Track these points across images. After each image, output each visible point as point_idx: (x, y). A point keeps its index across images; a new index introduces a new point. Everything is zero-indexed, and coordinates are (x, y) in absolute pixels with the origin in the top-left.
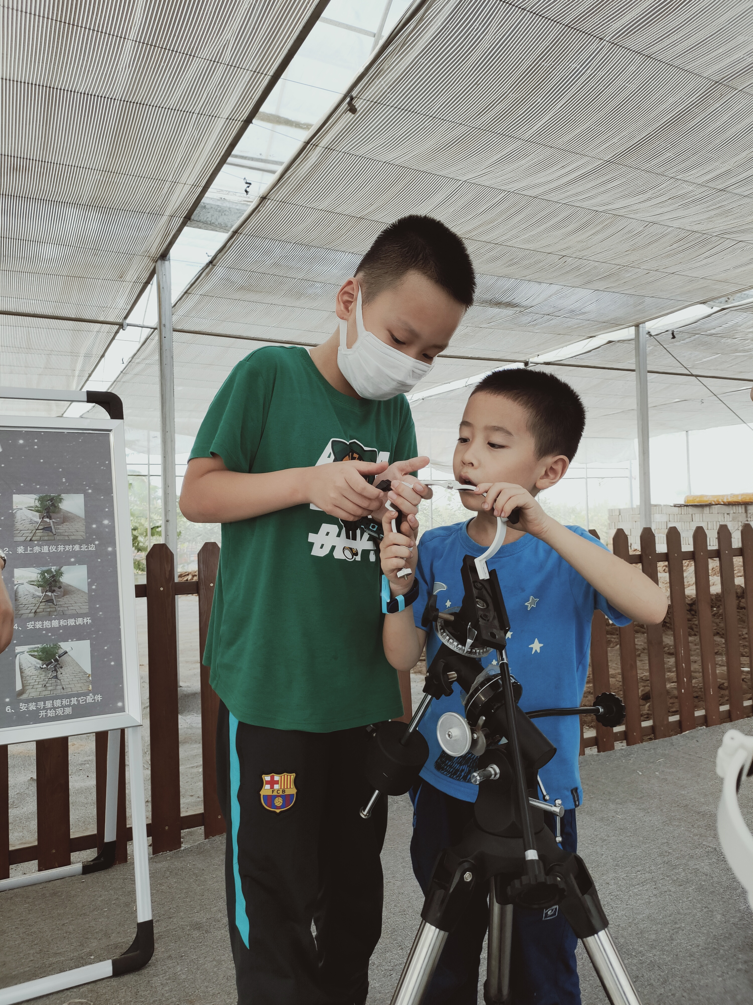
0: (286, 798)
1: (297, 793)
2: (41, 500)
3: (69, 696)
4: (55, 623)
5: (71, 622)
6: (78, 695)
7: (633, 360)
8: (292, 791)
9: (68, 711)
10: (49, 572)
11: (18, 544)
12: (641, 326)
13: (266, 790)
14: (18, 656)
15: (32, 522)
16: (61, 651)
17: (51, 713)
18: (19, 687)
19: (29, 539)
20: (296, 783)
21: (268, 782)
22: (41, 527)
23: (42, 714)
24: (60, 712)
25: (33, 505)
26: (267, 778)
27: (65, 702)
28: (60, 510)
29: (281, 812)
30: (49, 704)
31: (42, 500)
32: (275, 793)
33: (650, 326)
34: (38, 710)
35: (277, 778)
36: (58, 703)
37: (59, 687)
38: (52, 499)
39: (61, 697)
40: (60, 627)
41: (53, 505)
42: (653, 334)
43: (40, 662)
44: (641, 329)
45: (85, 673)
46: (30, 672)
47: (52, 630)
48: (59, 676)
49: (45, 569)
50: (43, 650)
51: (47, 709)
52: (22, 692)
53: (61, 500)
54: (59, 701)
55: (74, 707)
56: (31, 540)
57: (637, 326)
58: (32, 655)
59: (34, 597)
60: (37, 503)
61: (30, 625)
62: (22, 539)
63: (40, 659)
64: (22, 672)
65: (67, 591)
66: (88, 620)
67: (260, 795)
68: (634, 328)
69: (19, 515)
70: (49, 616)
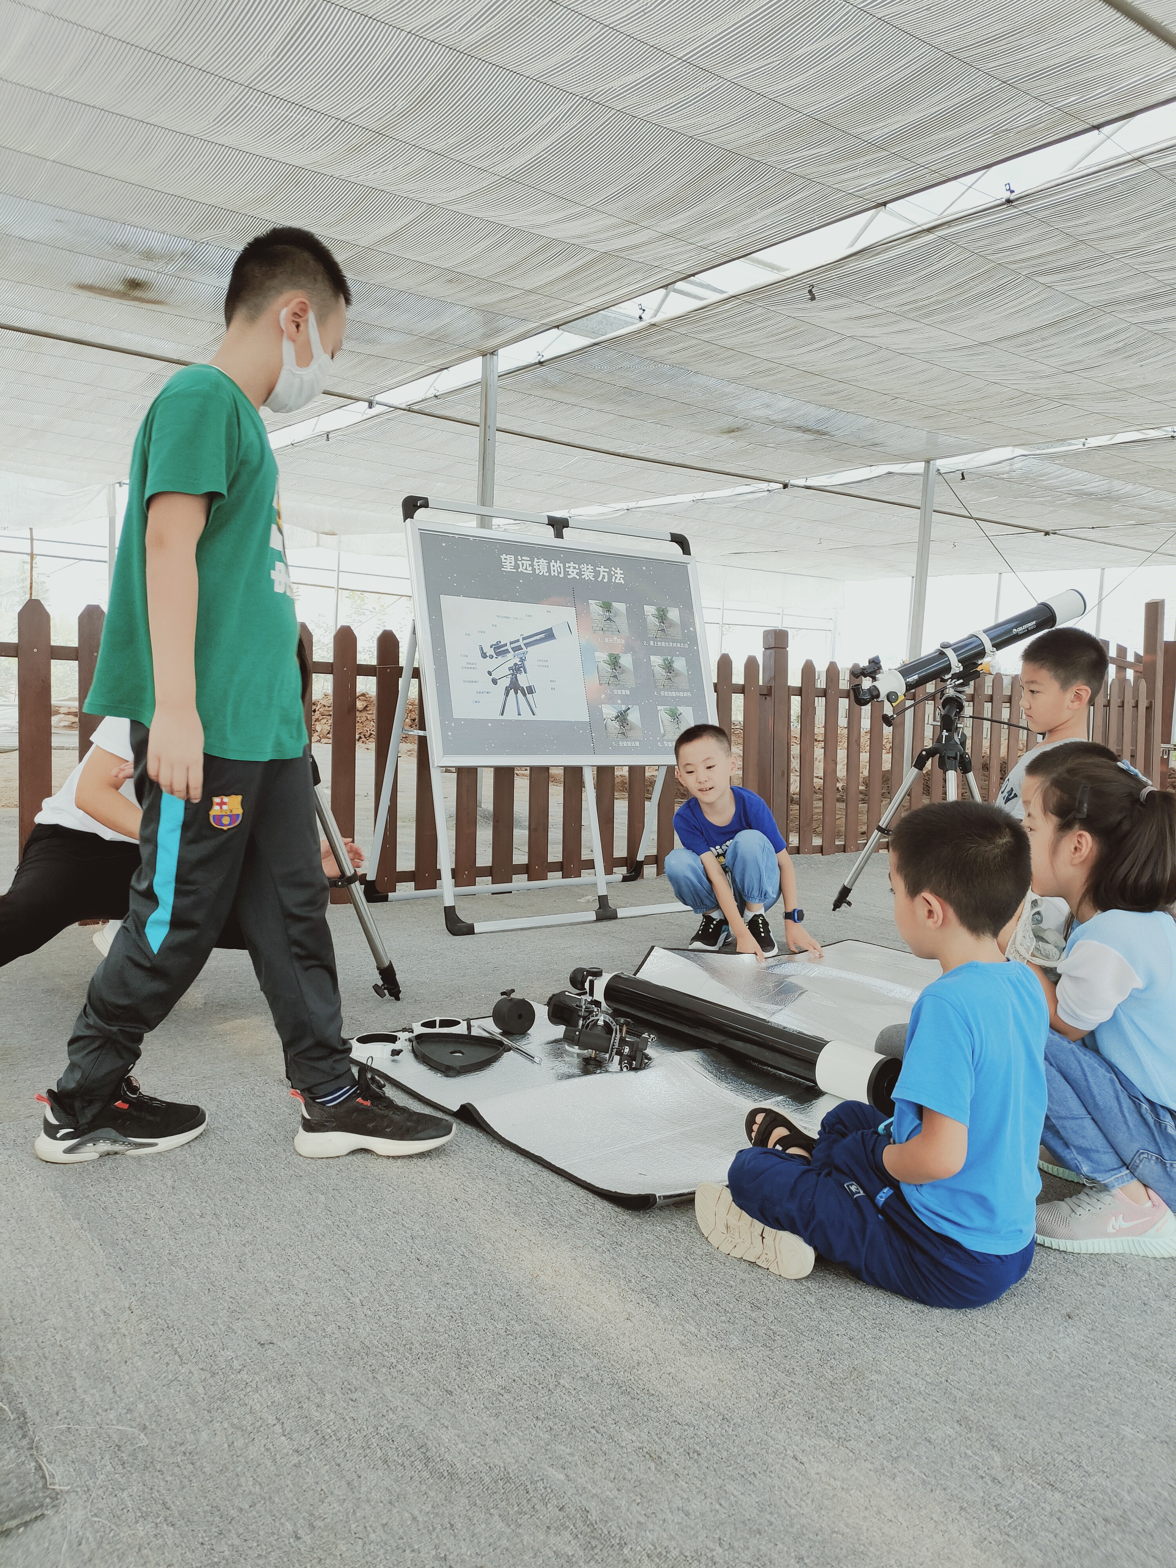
0: (233, 817)
1: (243, 814)
2: (658, 610)
4: (674, 694)
5: (681, 694)
7: (919, 496)
8: (239, 811)
10: (667, 659)
11: (651, 639)
12: (932, 462)
13: (216, 810)
14: (659, 712)
15: (655, 625)
16: (679, 713)
18: (662, 732)
19: (654, 636)
20: (243, 804)
21: (218, 804)
22: (660, 629)
25: (654, 613)
26: (217, 800)
28: (667, 618)
29: (229, 829)
32: (224, 813)
33: (943, 464)
35: (226, 799)
38: (663, 611)
40: (676, 697)
41: (664, 614)
42: (942, 471)
43: (670, 718)
44: (931, 466)
46: (666, 723)
47: (672, 697)
49: (665, 657)
50: (671, 710)
52: (664, 735)
53: (667, 612)
56: (656, 637)
57: (928, 462)
58: (666, 713)
59: (662, 675)
60: (656, 613)
61: (662, 693)
62: (652, 636)
63: (670, 716)
64: (662, 723)
65: (677, 674)
66: (689, 694)
67: (209, 815)
68: (924, 463)
69: (649, 620)
70: (670, 689)
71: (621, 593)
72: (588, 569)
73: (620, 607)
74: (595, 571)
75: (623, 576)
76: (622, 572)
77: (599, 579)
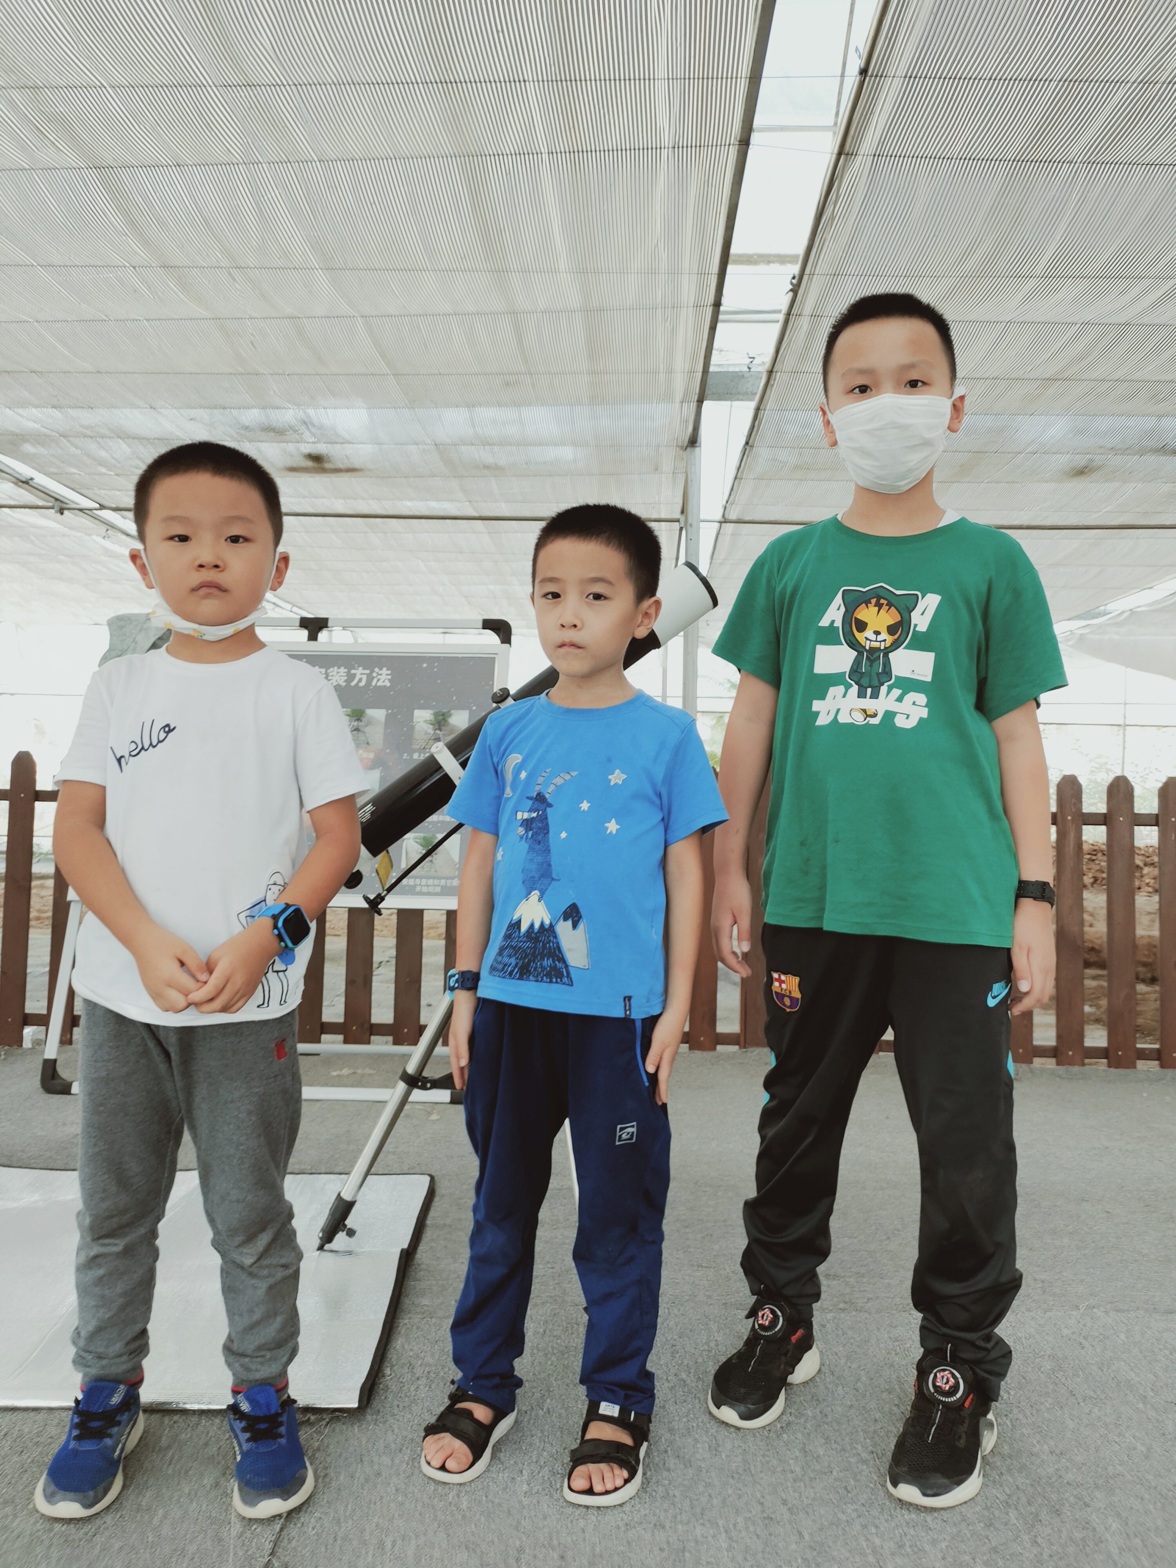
0: (794, 999)
1: (802, 996)
3: (440, 878)
6: (447, 878)
8: (798, 993)
9: (438, 889)
11: (414, 751)
13: (776, 987)
14: (405, 841)
15: (426, 733)
17: (425, 889)
19: (423, 747)
20: (801, 987)
21: (777, 980)
22: (433, 738)
23: (418, 889)
24: (431, 889)
25: (428, 719)
26: (776, 976)
27: (436, 882)
28: (449, 724)
29: (791, 1011)
30: (424, 882)
31: (436, 715)
32: (784, 992)
34: (415, 885)
35: (783, 977)
36: (430, 882)
37: (433, 870)
38: (443, 715)
39: (434, 878)
40: (438, 822)
41: (444, 719)
43: (421, 848)
45: (454, 861)
48: (434, 861)
50: (425, 838)
51: (422, 886)
53: (450, 715)
54: (432, 880)
55: (443, 887)
56: (424, 748)
58: (417, 842)
60: (432, 718)
62: (418, 747)
63: (421, 845)
64: (407, 854)
69: (418, 728)
71: (380, 697)
72: (338, 673)
73: (378, 714)
74: (348, 674)
75: (390, 677)
76: (389, 672)
77: (353, 684)
